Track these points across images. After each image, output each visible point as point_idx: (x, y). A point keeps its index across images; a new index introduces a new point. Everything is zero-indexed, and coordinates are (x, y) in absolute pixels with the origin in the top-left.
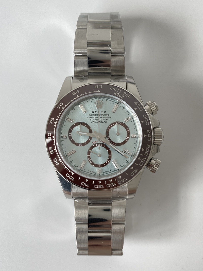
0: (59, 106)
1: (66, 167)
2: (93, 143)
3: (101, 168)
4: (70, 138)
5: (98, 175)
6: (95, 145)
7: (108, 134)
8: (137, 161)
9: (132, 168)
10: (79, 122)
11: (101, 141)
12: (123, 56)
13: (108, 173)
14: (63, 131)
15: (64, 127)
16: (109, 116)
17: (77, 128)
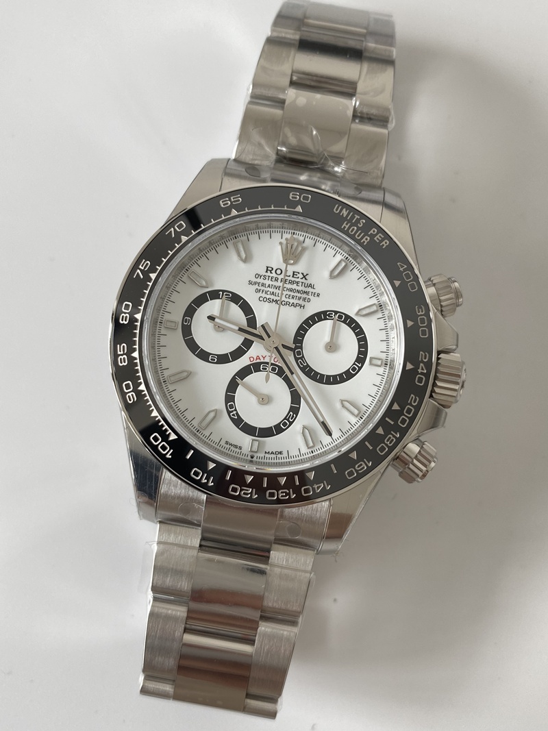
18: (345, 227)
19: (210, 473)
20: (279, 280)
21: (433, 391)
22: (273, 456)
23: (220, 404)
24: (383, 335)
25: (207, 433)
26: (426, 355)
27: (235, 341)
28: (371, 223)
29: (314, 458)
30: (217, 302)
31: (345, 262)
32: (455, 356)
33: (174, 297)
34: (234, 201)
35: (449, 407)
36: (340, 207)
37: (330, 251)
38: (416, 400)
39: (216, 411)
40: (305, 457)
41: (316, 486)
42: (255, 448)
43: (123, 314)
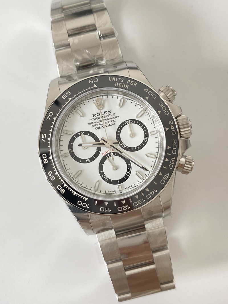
18: (116, 85)
19: (107, 207)
20: (100, 118)
21: (180, 134)
22: (129, 188)
23: (99, 177)
24: (151, 121)
25: (99, 191)
26: (171, 122)
27: (94, 150)
28: (126, 79)
29: (146, 182)
30: (79, 138)
31: (123, 99)
32: (183, 116)
33: (61, 143)
34: (68, 94)
35: (189, 137)
36: (111, 78)
37: (115, 97)
38: (175, 141)
39: (98, 181)
40: (142, 183)
41: (151, 193)
42: (121, 189)
43: (44, 160)
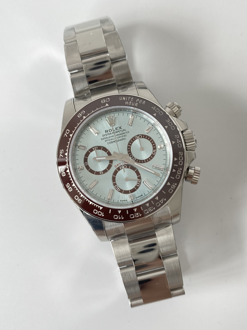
0: (65, 134)
1: (91, 203)
2: (116, 166)
3: (132, 194)
4: (88, 167)
5: (131, 202)
6: (119, 169)
7: (130, 152)
8: (172, 174)
9: (169, 184)
10: (94, 147)
11: (125, 163)
12: (125, 60)
13: (141, 197)
14: (77, 162)
15: (77, 157)
16: (126, 131)
17: (93, 154)
